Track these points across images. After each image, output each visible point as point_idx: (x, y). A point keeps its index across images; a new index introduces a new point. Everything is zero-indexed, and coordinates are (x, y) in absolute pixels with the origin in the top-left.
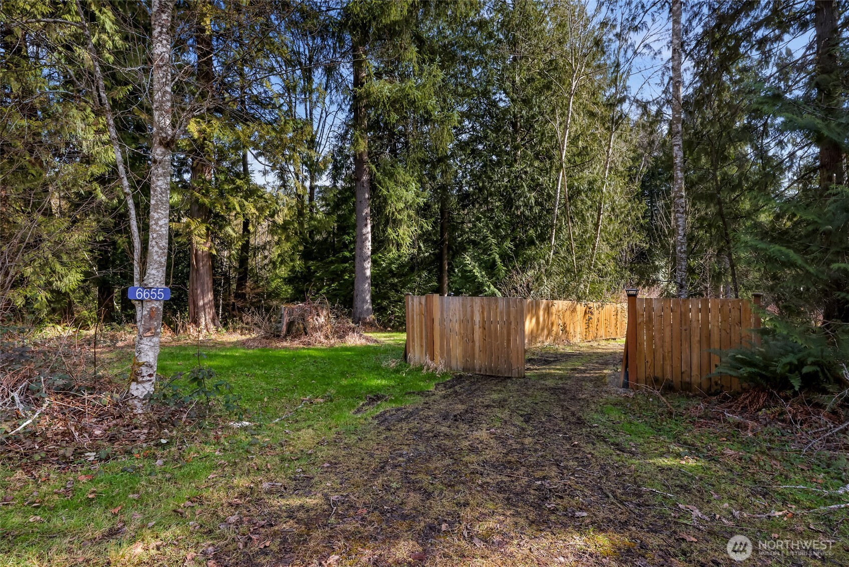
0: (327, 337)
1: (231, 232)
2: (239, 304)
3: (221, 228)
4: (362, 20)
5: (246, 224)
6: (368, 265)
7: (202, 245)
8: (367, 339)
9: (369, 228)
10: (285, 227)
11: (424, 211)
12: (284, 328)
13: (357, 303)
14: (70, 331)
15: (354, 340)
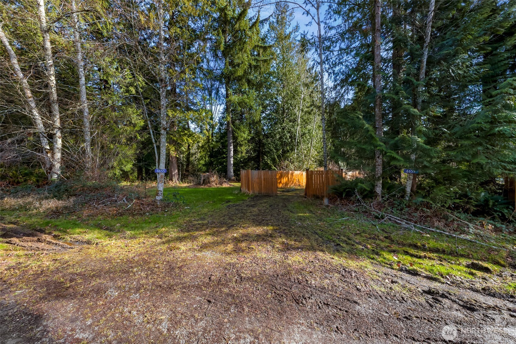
0: (216, 184)
1: (184, 149)
2: (187, 174)
3: (180, 148)
4: (228, 75)
5: (189, 146)
6: (232, 159)
7: (173, 154)
8: (230, 185)
9: (232, 147)
10: (202, 147)
11: (250, 141)
12: (202, 181)
13: (228, 173)
14: (129, 184)
15: (225, 185)
